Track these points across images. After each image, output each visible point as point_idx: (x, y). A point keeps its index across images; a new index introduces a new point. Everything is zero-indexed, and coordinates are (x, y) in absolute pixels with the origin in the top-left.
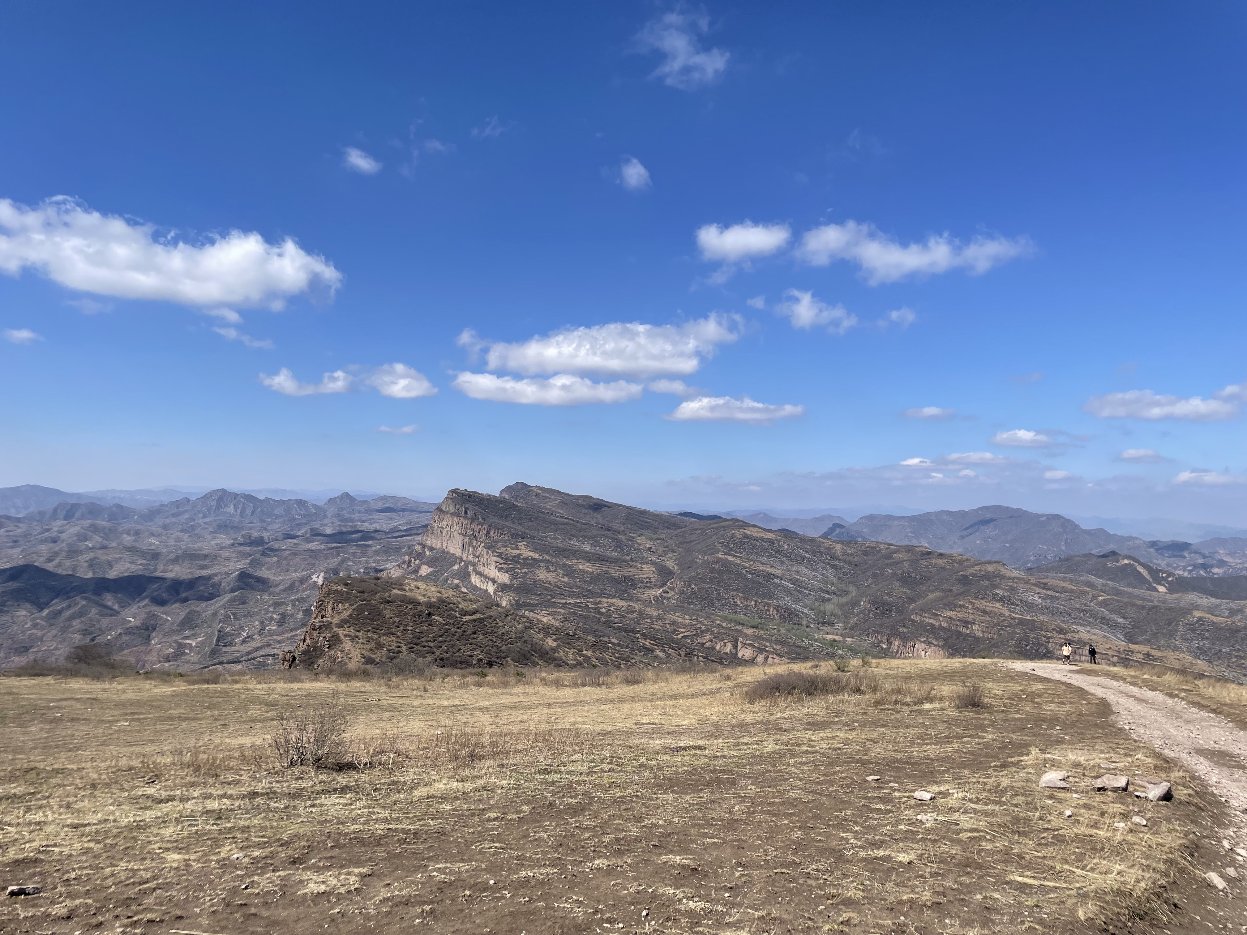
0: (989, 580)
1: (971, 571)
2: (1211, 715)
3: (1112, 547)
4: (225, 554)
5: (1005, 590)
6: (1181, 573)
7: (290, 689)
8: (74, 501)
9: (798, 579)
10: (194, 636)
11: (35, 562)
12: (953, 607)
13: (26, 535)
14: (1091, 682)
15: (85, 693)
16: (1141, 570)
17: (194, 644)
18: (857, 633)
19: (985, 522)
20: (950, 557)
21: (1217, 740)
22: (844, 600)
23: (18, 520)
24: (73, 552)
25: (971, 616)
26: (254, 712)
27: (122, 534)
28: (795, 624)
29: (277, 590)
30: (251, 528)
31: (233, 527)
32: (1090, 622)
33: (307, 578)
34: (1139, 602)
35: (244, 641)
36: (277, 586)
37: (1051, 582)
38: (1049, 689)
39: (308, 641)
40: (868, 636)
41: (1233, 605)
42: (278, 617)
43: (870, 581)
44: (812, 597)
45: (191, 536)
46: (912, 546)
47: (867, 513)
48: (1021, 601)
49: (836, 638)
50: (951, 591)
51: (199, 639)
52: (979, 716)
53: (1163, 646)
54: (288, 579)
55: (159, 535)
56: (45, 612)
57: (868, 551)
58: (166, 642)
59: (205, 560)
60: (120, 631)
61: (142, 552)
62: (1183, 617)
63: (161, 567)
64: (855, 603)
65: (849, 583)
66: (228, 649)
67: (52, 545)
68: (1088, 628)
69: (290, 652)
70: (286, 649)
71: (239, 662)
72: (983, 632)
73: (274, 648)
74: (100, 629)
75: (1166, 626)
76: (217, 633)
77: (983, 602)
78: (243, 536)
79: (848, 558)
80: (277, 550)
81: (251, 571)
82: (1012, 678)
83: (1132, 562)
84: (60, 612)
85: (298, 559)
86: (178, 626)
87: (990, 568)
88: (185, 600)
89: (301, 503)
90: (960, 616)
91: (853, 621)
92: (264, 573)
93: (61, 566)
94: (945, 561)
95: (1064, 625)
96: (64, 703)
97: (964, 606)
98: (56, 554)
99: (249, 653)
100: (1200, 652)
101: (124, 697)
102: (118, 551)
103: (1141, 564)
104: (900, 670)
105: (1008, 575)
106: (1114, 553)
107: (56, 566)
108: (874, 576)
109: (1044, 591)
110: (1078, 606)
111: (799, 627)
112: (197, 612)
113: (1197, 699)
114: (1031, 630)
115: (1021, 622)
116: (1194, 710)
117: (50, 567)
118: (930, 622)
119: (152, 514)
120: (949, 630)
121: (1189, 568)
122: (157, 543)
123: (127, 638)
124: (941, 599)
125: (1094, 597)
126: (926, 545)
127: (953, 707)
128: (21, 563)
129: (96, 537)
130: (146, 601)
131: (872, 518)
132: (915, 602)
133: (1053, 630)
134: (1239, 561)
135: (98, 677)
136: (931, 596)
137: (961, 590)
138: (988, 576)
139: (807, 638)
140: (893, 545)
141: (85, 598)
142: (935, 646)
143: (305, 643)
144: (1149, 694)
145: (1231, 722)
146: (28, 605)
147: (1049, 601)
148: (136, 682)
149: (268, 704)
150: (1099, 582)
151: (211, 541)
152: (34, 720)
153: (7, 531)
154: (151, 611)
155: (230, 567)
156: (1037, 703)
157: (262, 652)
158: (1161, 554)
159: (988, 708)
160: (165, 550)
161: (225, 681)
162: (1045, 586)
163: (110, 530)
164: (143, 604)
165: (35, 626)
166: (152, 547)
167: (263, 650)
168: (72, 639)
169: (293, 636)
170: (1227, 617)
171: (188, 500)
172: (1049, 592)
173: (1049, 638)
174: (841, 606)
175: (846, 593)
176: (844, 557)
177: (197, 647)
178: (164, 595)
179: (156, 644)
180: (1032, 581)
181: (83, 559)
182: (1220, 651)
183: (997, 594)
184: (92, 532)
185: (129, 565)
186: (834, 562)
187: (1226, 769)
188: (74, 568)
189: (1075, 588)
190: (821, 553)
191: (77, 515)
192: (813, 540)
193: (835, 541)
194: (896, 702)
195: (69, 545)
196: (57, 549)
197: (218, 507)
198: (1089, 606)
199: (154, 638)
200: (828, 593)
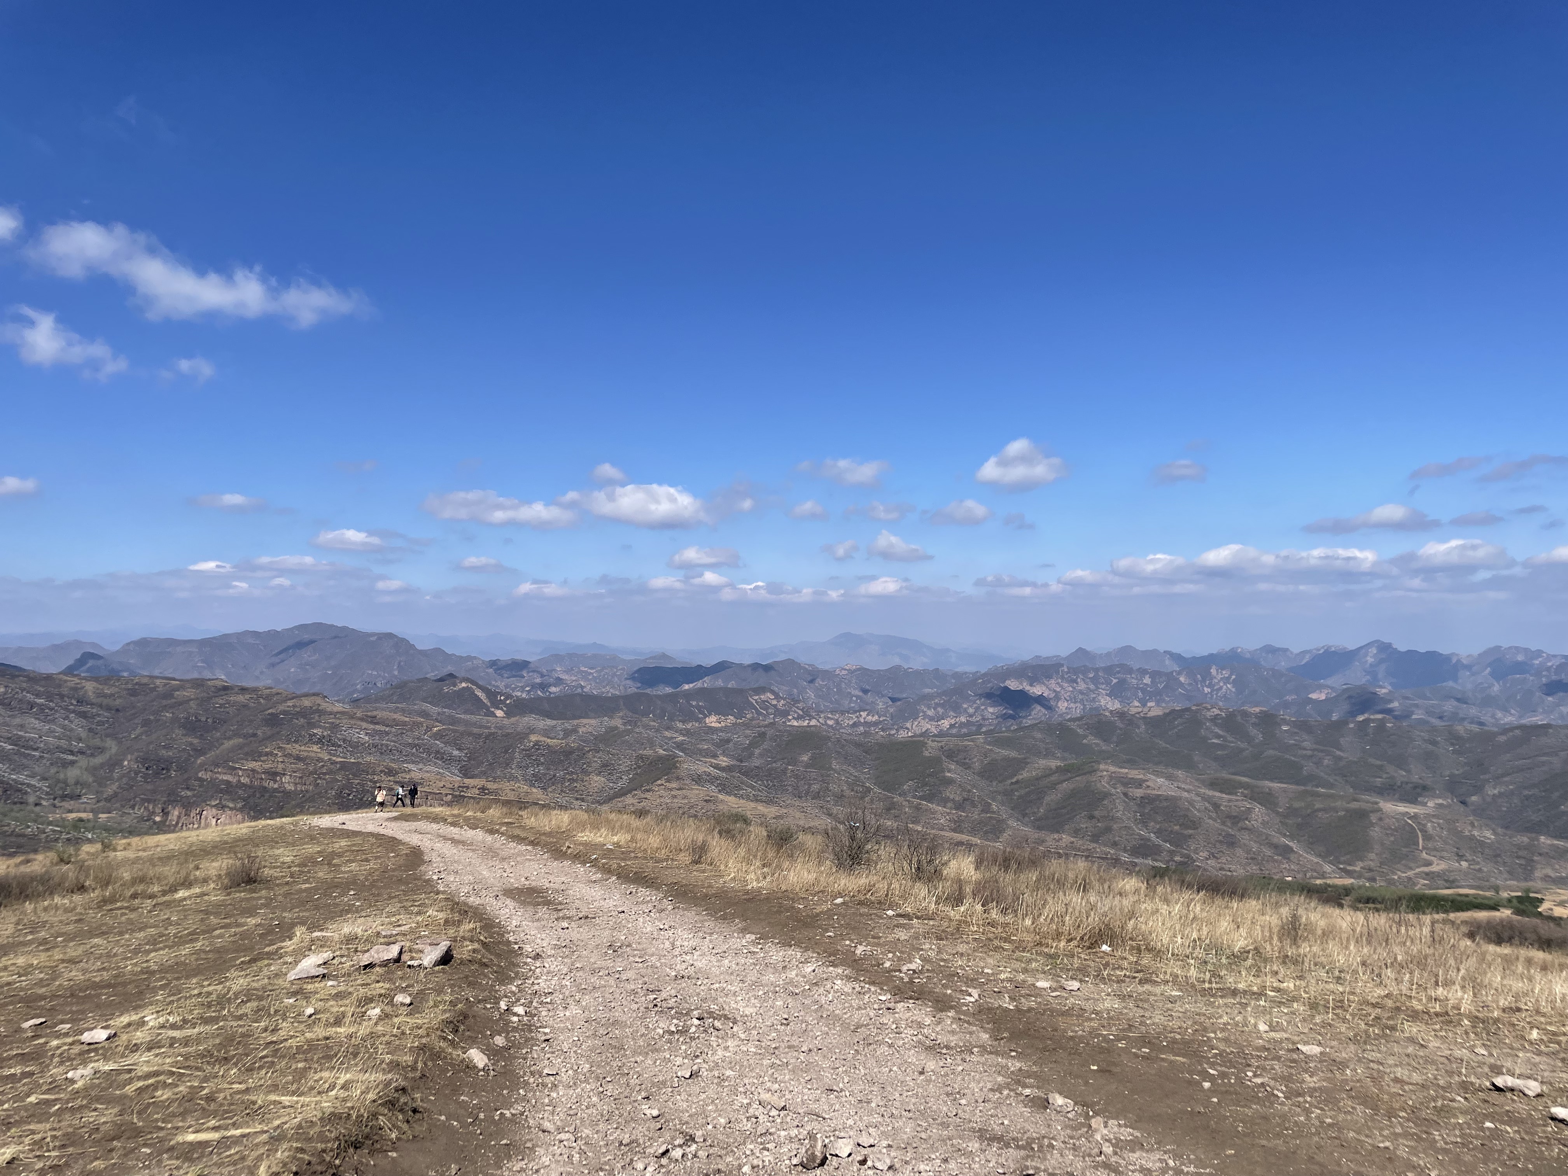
0: (304, 717)
1: (281, 707)
2: (529, 848)
3: (450, 669)
5: (325, 728)
6: (519, 694)
9: (21, 737)
12: (256, 755)
14: (408, 829)
16: (479, 693)
18: (118, 805)
19: (301, 645)
20: (255, 690)
21: (529, 875)
22: (98, 760)
25: (281, 766)
28: (15, 803)
32: (423, 758)
34: (476, 730)
37: (380, 714)
38: (354, 845)
40: (133, 807)
41: (568, 725)
43: (139, 730)
44: (44, 761)
46: (203, 680)
47: (136, 637)
48: (344, 740)
49: (83, 815)
50: (254, 735)
52: (253, 895)
53: (499, 777)
57: (138, 689)
62: (520, 743)
64: (114, 763)
65: (107, 736)
68: (421, 766)
72: (296, 784)
75: (502, 755)
77: (297, 746)
79: (106, 701)
82: (312, 838)
83: (470, 685)
87: (307, 702)
90: (266, 766)
91: (110, 790)
94: (248, 696)
95: (393, 765)
97: (270, 754)
100: (536, 780)
103: (480, 687)
104: (159, 849)
105: (328, 710)
106: (451, 676)
108: (146, 723)
109: (372, 726)
110: (410, 741)
111: (22, 807)
113: (517, 832)
114: (355, 775)
115: (344, 766)
116: (512, 845)
118: (225, 778)
120: (250, 787)
121: (527, 689)
124: (240, 747)
125: (429, 729)
126: (223, 677)
127: (219, 889)
131: (143, 643)
132: (204, 754)
133: (381, 772)
134: (574, 678)
136: (228, 744)
137: (269, 733)
138: (304, 713)
139: (35, 821)
140: (174, 679)
142: (231, 809)
144: (470, 834)
145: (547, 852)
147: (377, 738)
150: (434, 710)
156: (335, 865)
158: (500, 675)
159: (268, 883)
162: (373, 720)
170: (562, 739)
172: (377, 726)
173: (376, 782)
174: (92, 770)
175: (101, 750)
176: (99, 700)
180: (358, 715)
182: (554, 776)
183: (315, 735)
186: (83, 709)
187: (530, 909)
189: (407, 719)
190: (62, 696)
192: (49, 678)
193: (85, 678)
194: (134, 896)
198: (423, 740)
200: (72, 753)
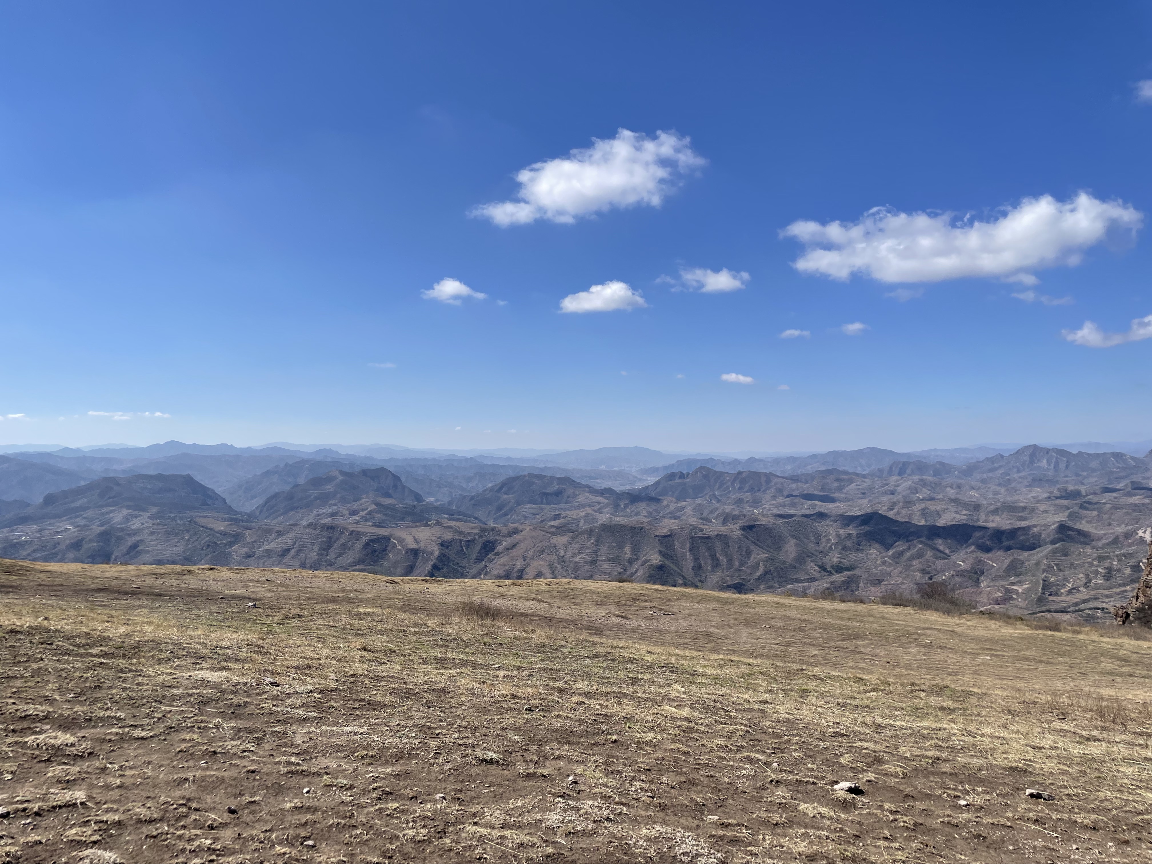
4: (1042, 507)
7: (1139, 646)
8: (904, 460)
10: (1020, 583)
11: (879, 510)
13: (871, 489)
15: (942, 625)
17: (1020, 591)
23: (864, 476)
24: (908, 503)
26: (1107, 665)
27: (946, 487)
29: (1100, 544)
30: (1066, 482)
31: (1048, 481)
33: (1132, 533)
35: (1070, 592)
36: (1099, 539)
39: (1142, 598)
42: (1104, 571)
45: (1008, 490)
51: (1026, 586)
54: (1111, 533)
55: (979, 489)
56: (891, 552)
58: (994, 586)
59: (1023, 512)
60: (952, 572)
61: (965, 504)
63: (983, 517)
66: (1054, 598)
67: (892, 496)
69: (1123, 608)
70: (1118, 605)
71: (1067, 612)
73: (1103, 602)
74: (935, 570)
76: (1041, 582)
78: (1059, 490)
80: (1096, 503)
81: (1070, 523)
84: (901, 553)
85: (1119, 513)
86: (1004, 572)
88: (1008, 548)
89: (1118, 456)
92: (1083, 526)
93: (899, 514)
96: (928, 632)
98: (895, 504)
99: (1076, 604)
101: (976, 633)
102: (944, 502)
107: (896, 515)
112: (1020, 560)
117: (891, 514)
119: (970, 470)
122: (977, 495)
123: (960, 580)
128: (869, 511)
129: (925, 490)
130: (973, 548)
135: (948, 612)
141: (921, 542)
143: (1139, 600)
146: (877, 545)
148: (982, 621)
149: (1120, 659)
151: (1027, 494)
152: (910, 643)
153: (857, 485)
154: (977, 557)
155: (1048, 520)
157: (1091, 605)
160: (985, 502)
161: (1066, 630)
163: (936, 484)
164: (970, 550)
165: (884, 563)
166: (974, 500)
167: (1091, 603)
168: (913, 576)
169: (1123, 591)
171: (1002, 456)
177: (1024, 593)
178: (988, 543)
179: (985, 587)
181: (917, 508)
184: (921, 485)
185: (954, 515)
188: (910, 517)
191: (908, 471)
195: (904, 496)
196: (895, 500)
197: (1032, 462)
199: (983, 581)
